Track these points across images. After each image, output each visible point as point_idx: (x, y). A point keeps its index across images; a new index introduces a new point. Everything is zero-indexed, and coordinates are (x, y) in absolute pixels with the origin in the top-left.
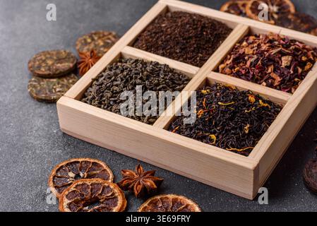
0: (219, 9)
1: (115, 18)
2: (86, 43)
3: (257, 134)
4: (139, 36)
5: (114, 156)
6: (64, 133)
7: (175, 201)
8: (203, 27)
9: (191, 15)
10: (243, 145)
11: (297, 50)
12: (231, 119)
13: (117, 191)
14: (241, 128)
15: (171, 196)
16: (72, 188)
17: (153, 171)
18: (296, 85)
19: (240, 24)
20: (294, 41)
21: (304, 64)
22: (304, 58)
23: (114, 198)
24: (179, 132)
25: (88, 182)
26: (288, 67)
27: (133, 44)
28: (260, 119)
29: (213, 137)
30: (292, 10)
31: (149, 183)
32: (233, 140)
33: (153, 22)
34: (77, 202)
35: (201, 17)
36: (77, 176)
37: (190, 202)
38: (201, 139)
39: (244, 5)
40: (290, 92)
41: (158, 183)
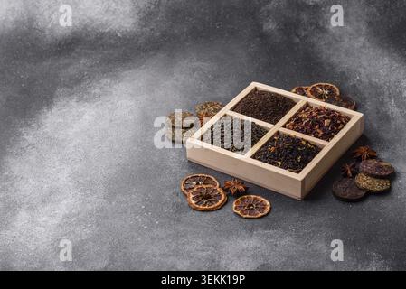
0: (290, 91)
1: (221, 94)
2: (203, 109)
3: (305, 163)
4: (237, 104)
5: (219, 174)
6: (189, 161)
7: (255, 199)
8: (278, 101)
9: (270, 93)
10: (297, 168)
11: (334, 116)
12: (291, 153)
13: (221, 192)
14: (296, 159)
15: (253, 196)
16: (195, 189)
17: (242, 182)
18: (332, 137)
19: (302, 100)
20: (334, 111)
21: (339, 125)
22: (339, 122)
23: (220, 195)
24: (259, 160)
25: (205, 186)
26: (328, 126)
27: (234, 109)
28: (308, 154)
29: (279, 163)
30: (338, 93)
31: (241, 187)
32: (290, 165)
33: (246, 97)
34: (198, 197)
35: (278, 94)
36: (198, 184)
37: (264, 199)
38: (273, 164)
39: (306, 89)
40: (328, 141)
41: (246, 188)
